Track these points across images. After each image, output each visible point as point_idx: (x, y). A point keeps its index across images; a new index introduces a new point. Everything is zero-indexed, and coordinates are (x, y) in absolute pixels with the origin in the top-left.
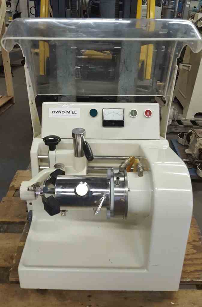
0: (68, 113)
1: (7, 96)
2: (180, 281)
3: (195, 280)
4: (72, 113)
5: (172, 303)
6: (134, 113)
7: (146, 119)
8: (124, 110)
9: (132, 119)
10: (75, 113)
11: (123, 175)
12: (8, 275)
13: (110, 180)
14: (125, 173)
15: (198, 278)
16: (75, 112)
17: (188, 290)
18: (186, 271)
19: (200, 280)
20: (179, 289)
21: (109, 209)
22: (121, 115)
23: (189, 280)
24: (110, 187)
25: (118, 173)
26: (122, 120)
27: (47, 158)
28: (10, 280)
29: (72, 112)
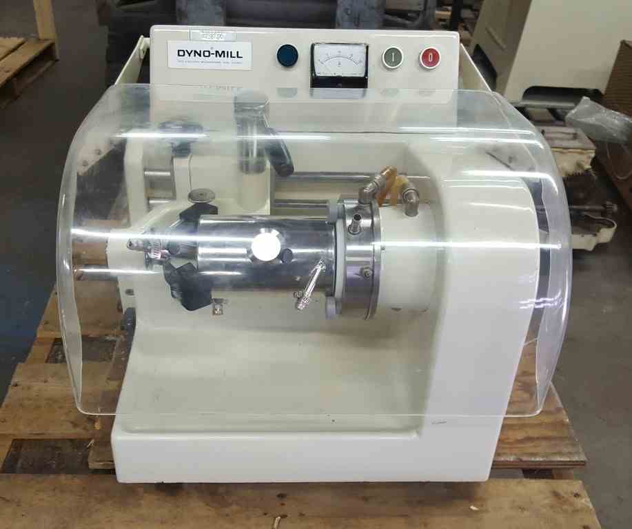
0: (220, 56)
1: (39, 40)
2: (494, 461)
3: (525, 458)
4: (231, 57)
5: (473, 508)
6: (393, 57)
7: (426, 74)
8: (367, 47)
9: (389, 73)
10: (238, 57)
11: (369, 211)
12: (86, 457)
13: (334, 224)
14: (374, 207)
15: (532, 454)
16: (238, 52)
17: (510, 480)
18: (507, 441)
19: (538, 459)
20: (491, 477)
21: (331, 294)
22: (360, 61)
23: (512, 458)
24: (334, 241)
25: (356, 209)
26: (362, 75)
27: (168, 176)
28: (90, 467)
29: (231, 52)
